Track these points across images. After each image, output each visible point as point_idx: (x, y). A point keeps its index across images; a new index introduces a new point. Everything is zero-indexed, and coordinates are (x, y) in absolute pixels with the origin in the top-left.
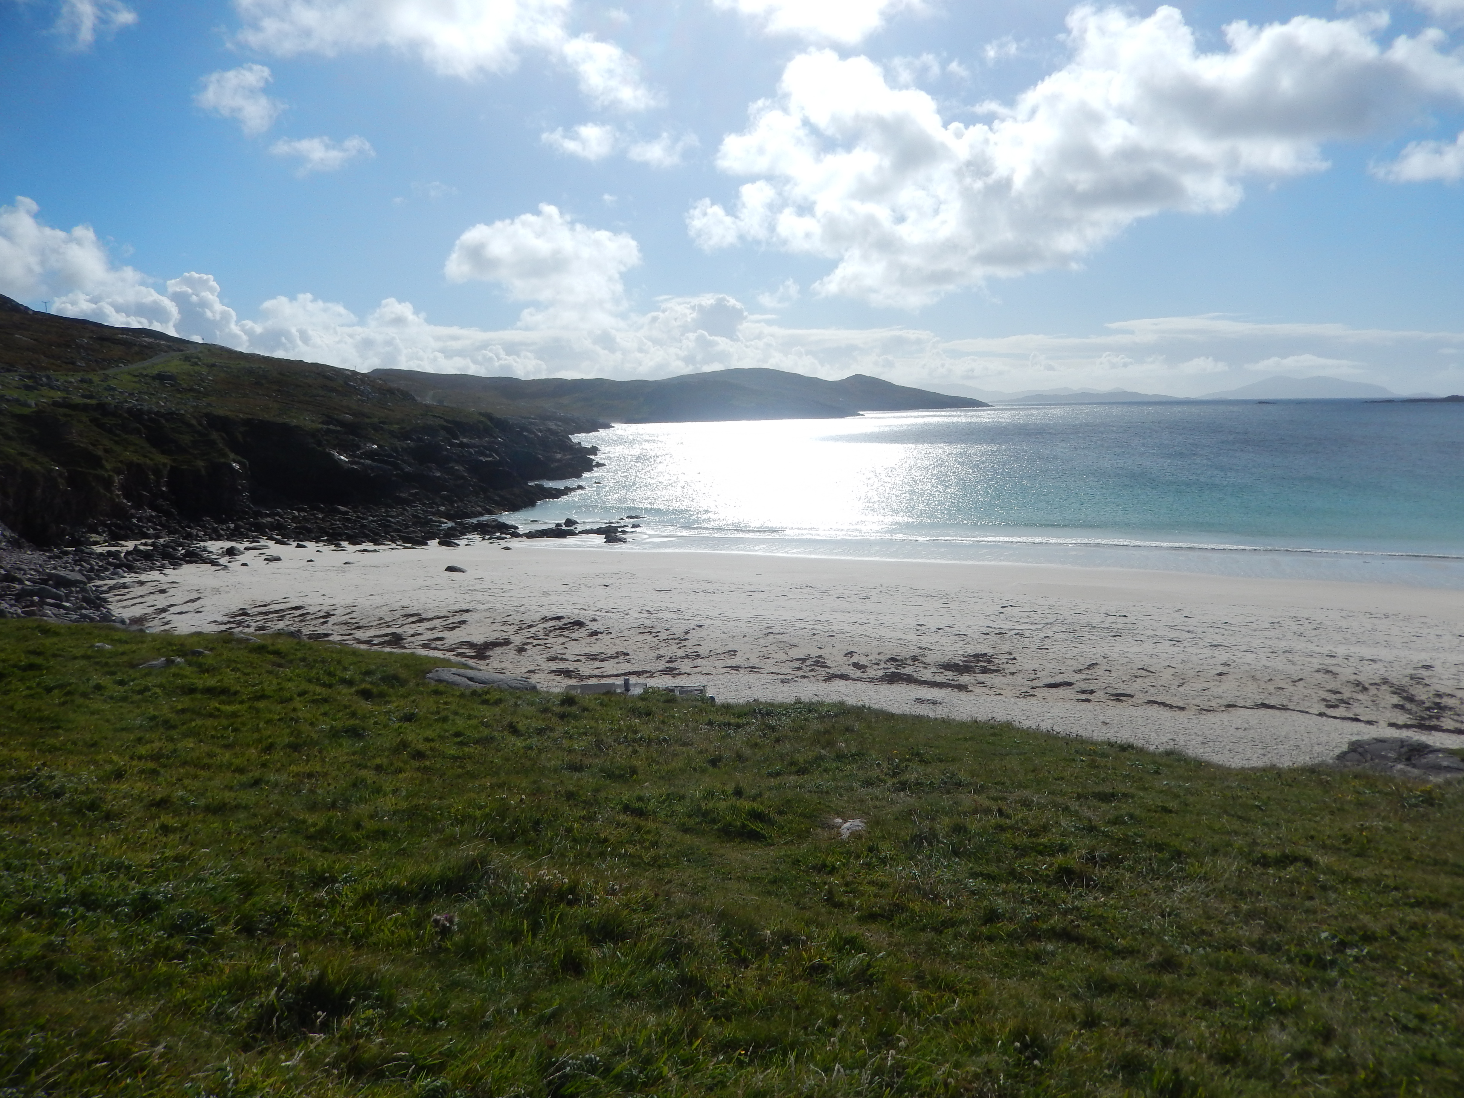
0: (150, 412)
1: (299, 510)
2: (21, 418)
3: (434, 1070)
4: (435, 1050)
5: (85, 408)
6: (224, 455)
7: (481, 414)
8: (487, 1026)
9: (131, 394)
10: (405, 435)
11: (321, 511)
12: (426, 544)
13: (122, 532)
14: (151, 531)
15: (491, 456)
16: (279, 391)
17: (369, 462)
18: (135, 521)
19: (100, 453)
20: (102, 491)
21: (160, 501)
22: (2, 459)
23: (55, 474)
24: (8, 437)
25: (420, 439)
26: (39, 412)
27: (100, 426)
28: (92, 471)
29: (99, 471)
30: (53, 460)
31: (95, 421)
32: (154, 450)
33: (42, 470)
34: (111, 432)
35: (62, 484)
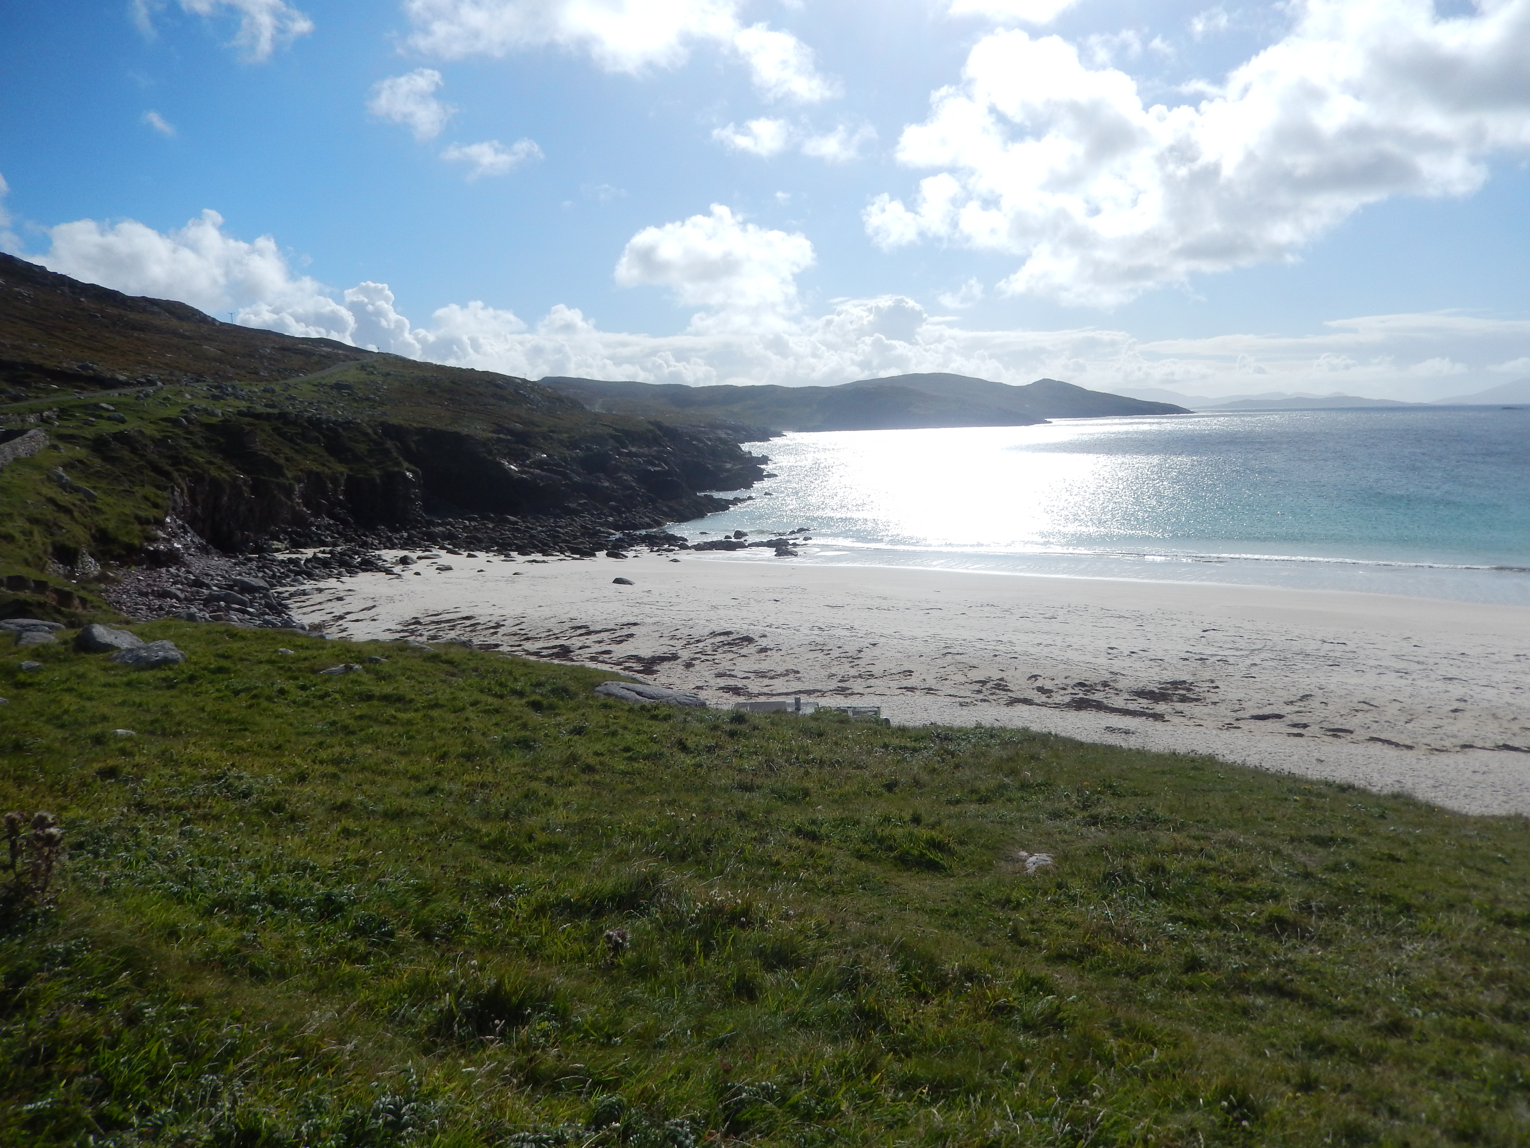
0: (328, 421)
1: (470, 520)
2: (209, 427)
3: (611, 1086)
4: (611, 1065)
5: (268, 417)
6: (399, 464)
7: (649, 422)
8: (661, 1045)
9: (311, 404)
10: (573, 444)
11: (492, 520)
12: (594, 555)
13: (302, 540)
14: (329, 539)
15: (659, 465)
16: (450, 399)
17: (538, 471)
18: (314, 529)
19: (282, 461)
20: (283, 498)
21: (338, 510)
22: (191, 467)
23: (240, 482)
24: (196, 446)
25: (589, 449)
26: (225, 421)
27: (282, 435)
28: (274, 480)
29: (282, 480)
30: (238, 468)
31: (276, 429)
32: (331, 459)
33: (228, 479)
34: (291, 440)
35: (247, 493)
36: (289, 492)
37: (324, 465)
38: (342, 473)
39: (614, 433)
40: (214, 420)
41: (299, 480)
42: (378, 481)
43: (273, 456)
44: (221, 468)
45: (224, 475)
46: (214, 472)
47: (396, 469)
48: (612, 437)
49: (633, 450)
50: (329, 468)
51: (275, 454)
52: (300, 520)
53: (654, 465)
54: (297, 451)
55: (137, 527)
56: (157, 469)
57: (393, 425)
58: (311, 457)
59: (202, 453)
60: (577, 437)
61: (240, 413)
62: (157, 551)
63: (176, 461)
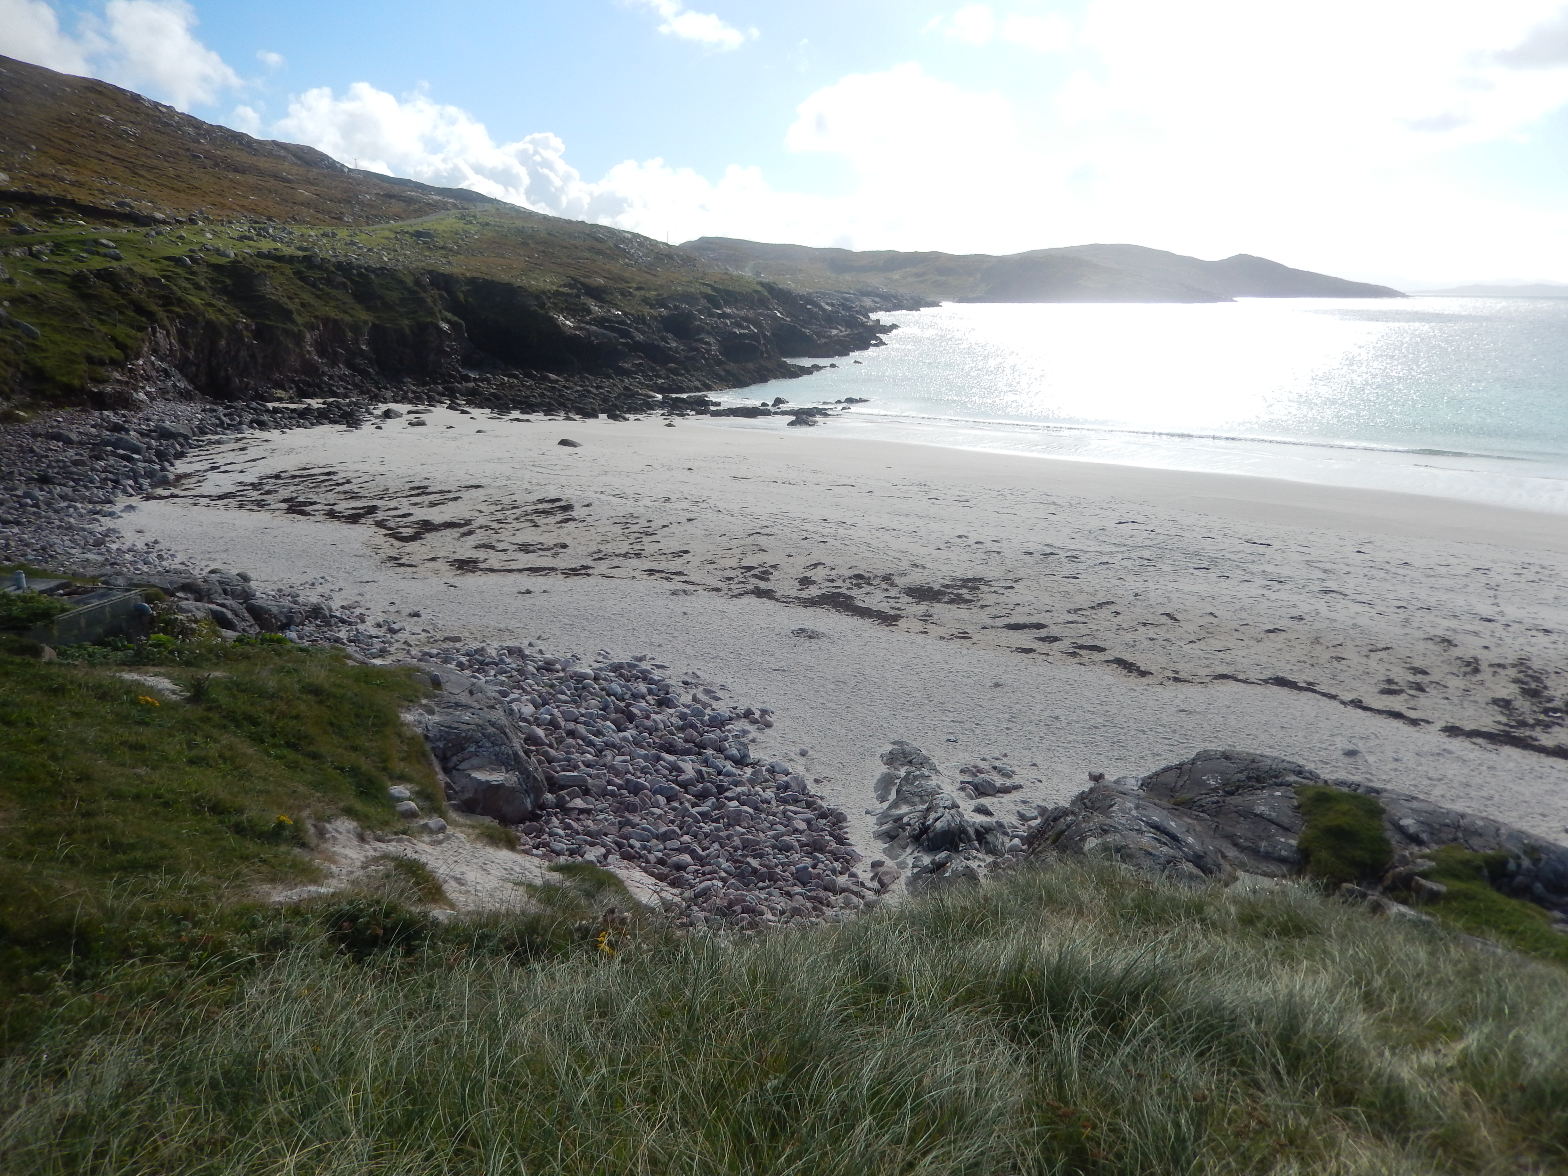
0: (359, 267)
2: (216, 267)
5: (291, 259)
6: (432, 314)
10: (661, 303)
11: (532, 377)
13: (311, 390)
18: (326, 378)
19: (291, 306)
20: (290, 345)
21: (358, 360)
22: (184, 309)
23: (240, 326)
24: (198, 287)
25: (676, 308)
26: (235, 262)
27: (303, 279)
28: (280, 325)
29: (289, 326)
30: (242, 312)
31: (298, 274)
32: (358, 307)
33: (227, 322)
34: (314, 285)
35: (247, 337)
36: (298, 339)
37: (346, 312)
38: (365, 322)
39: (710, 292)
40: (223, 261)
41: (312, 327)
42: (407, 331)
43: (286, 300)
44: (220, 311)
45: (222, 318)
46: (211, 315)
47: (429, 320)
48: (707, 297)
49: (728, 311)
50: (351, 316)
51: (289, 298)
52: (310, 368)
53: (742, 327)
54: (318, 297)
55: (84, 367)
56: (140, 309)
57: (443, 275)
58: (333, 303)
59: (203, 294)
60: (665, 296)
61: (260, 255)
62: (101, 394)
63: (167, 301)
